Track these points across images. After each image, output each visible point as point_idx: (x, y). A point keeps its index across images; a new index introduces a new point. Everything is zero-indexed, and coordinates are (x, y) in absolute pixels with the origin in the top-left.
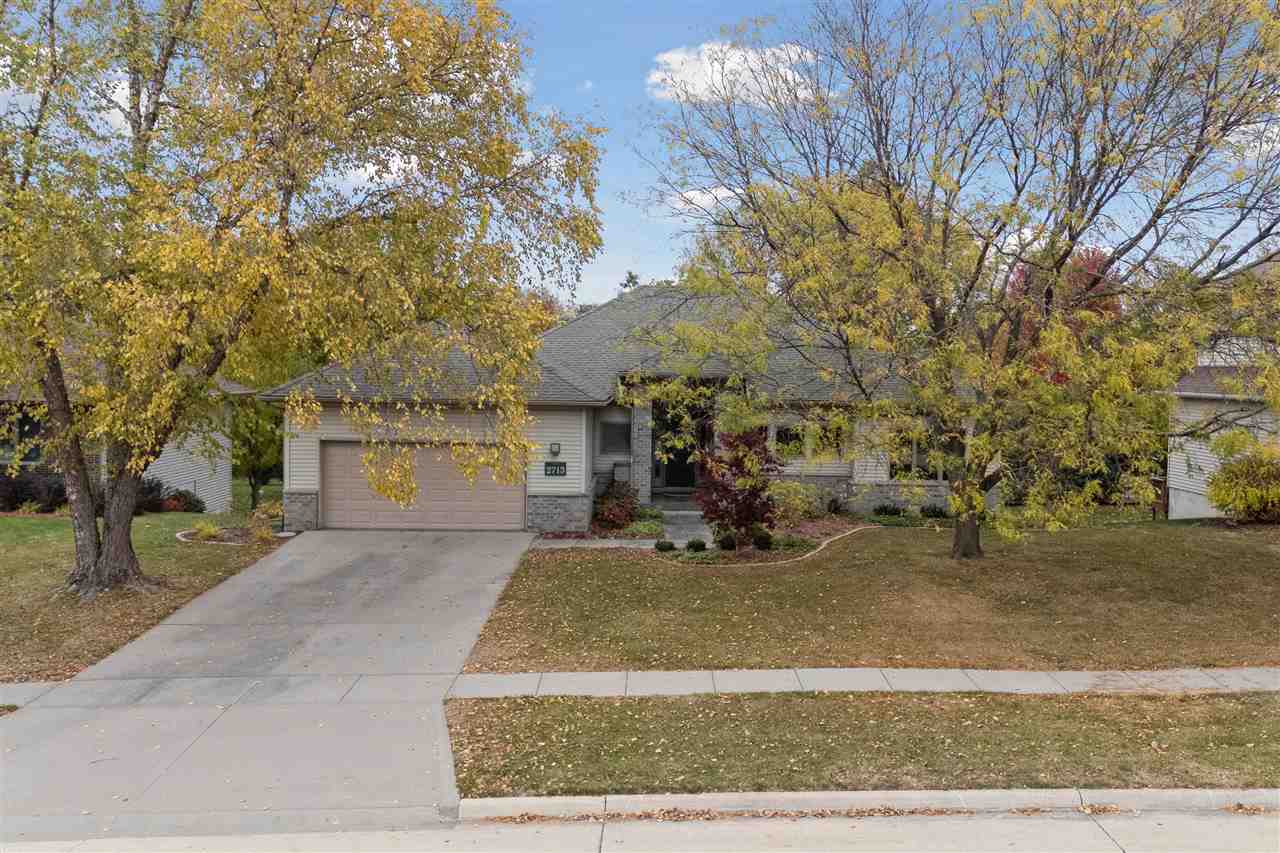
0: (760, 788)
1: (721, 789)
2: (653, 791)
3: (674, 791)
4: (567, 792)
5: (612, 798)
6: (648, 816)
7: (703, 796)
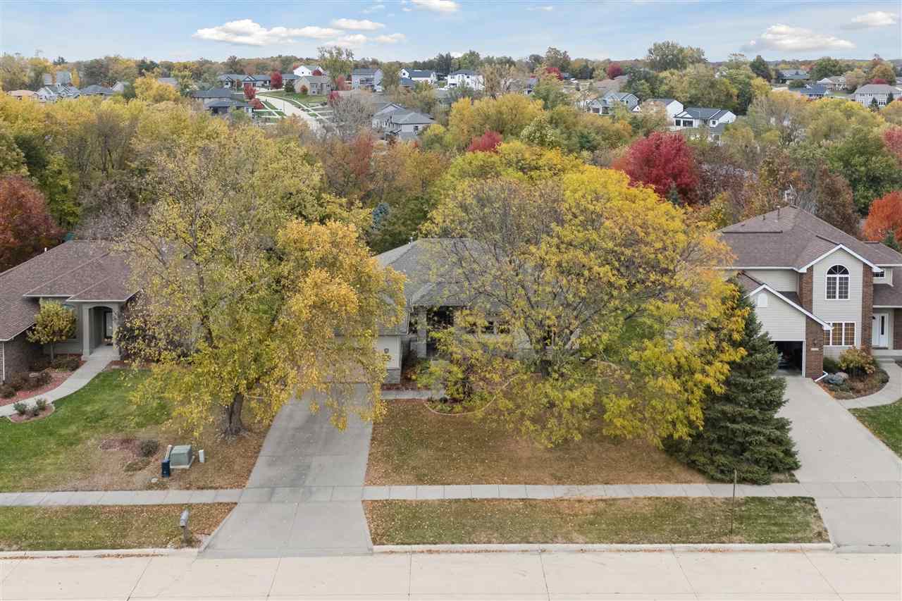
0: (453, 543)
1: (442, 543)
2: (424, 543)
3: (430, 544)
4: (402, 544)
5: (413, 546)
6: (423, 552)
7: (438, 546)
